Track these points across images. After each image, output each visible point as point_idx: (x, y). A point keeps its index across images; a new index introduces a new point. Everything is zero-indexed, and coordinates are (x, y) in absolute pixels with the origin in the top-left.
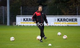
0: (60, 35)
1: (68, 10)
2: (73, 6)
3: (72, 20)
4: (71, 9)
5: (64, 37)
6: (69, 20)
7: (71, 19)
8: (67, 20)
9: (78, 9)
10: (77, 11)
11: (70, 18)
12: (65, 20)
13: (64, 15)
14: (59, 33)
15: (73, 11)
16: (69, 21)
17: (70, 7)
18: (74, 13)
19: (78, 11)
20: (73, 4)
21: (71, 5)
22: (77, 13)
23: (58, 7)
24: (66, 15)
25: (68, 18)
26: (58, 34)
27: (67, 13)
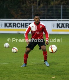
0: (8, 47)
1: (20, 11)
2: (27, 5)
3: (26, 25)
4: (24, 9)
5: (13, 49)
6: (22, 25)
7: (24, 24)
8: (19, 25)
9: (34, 10)
10: (32, 13)
11: (23, 22)
12: (15, 25)
13: (15, 18)
14: (7, 45)
15: (27, 12)
16: (22, 27)
17: (22, 6)
18: (29, 16)
19: (34, 12)
20: (27, 3)
21: (24, 4)
22: (33, 15)
23: (5, 6)
24: (16, 18)
25: (20, 22)
26: (5, 46)
27: (18, 15)
